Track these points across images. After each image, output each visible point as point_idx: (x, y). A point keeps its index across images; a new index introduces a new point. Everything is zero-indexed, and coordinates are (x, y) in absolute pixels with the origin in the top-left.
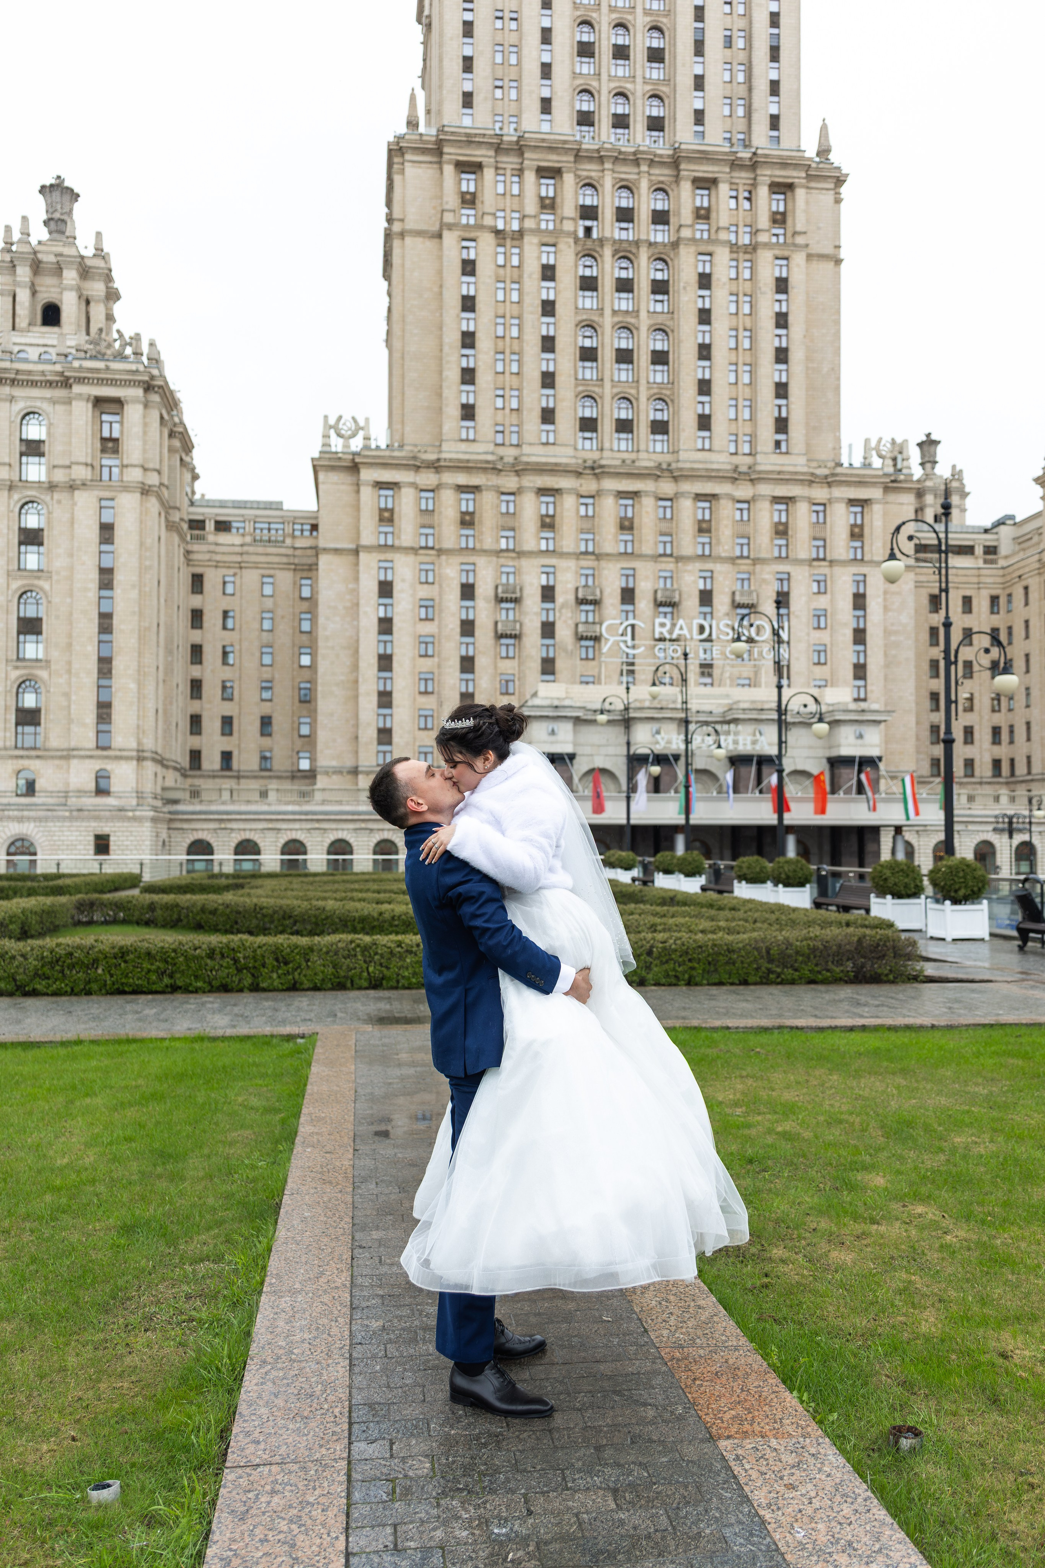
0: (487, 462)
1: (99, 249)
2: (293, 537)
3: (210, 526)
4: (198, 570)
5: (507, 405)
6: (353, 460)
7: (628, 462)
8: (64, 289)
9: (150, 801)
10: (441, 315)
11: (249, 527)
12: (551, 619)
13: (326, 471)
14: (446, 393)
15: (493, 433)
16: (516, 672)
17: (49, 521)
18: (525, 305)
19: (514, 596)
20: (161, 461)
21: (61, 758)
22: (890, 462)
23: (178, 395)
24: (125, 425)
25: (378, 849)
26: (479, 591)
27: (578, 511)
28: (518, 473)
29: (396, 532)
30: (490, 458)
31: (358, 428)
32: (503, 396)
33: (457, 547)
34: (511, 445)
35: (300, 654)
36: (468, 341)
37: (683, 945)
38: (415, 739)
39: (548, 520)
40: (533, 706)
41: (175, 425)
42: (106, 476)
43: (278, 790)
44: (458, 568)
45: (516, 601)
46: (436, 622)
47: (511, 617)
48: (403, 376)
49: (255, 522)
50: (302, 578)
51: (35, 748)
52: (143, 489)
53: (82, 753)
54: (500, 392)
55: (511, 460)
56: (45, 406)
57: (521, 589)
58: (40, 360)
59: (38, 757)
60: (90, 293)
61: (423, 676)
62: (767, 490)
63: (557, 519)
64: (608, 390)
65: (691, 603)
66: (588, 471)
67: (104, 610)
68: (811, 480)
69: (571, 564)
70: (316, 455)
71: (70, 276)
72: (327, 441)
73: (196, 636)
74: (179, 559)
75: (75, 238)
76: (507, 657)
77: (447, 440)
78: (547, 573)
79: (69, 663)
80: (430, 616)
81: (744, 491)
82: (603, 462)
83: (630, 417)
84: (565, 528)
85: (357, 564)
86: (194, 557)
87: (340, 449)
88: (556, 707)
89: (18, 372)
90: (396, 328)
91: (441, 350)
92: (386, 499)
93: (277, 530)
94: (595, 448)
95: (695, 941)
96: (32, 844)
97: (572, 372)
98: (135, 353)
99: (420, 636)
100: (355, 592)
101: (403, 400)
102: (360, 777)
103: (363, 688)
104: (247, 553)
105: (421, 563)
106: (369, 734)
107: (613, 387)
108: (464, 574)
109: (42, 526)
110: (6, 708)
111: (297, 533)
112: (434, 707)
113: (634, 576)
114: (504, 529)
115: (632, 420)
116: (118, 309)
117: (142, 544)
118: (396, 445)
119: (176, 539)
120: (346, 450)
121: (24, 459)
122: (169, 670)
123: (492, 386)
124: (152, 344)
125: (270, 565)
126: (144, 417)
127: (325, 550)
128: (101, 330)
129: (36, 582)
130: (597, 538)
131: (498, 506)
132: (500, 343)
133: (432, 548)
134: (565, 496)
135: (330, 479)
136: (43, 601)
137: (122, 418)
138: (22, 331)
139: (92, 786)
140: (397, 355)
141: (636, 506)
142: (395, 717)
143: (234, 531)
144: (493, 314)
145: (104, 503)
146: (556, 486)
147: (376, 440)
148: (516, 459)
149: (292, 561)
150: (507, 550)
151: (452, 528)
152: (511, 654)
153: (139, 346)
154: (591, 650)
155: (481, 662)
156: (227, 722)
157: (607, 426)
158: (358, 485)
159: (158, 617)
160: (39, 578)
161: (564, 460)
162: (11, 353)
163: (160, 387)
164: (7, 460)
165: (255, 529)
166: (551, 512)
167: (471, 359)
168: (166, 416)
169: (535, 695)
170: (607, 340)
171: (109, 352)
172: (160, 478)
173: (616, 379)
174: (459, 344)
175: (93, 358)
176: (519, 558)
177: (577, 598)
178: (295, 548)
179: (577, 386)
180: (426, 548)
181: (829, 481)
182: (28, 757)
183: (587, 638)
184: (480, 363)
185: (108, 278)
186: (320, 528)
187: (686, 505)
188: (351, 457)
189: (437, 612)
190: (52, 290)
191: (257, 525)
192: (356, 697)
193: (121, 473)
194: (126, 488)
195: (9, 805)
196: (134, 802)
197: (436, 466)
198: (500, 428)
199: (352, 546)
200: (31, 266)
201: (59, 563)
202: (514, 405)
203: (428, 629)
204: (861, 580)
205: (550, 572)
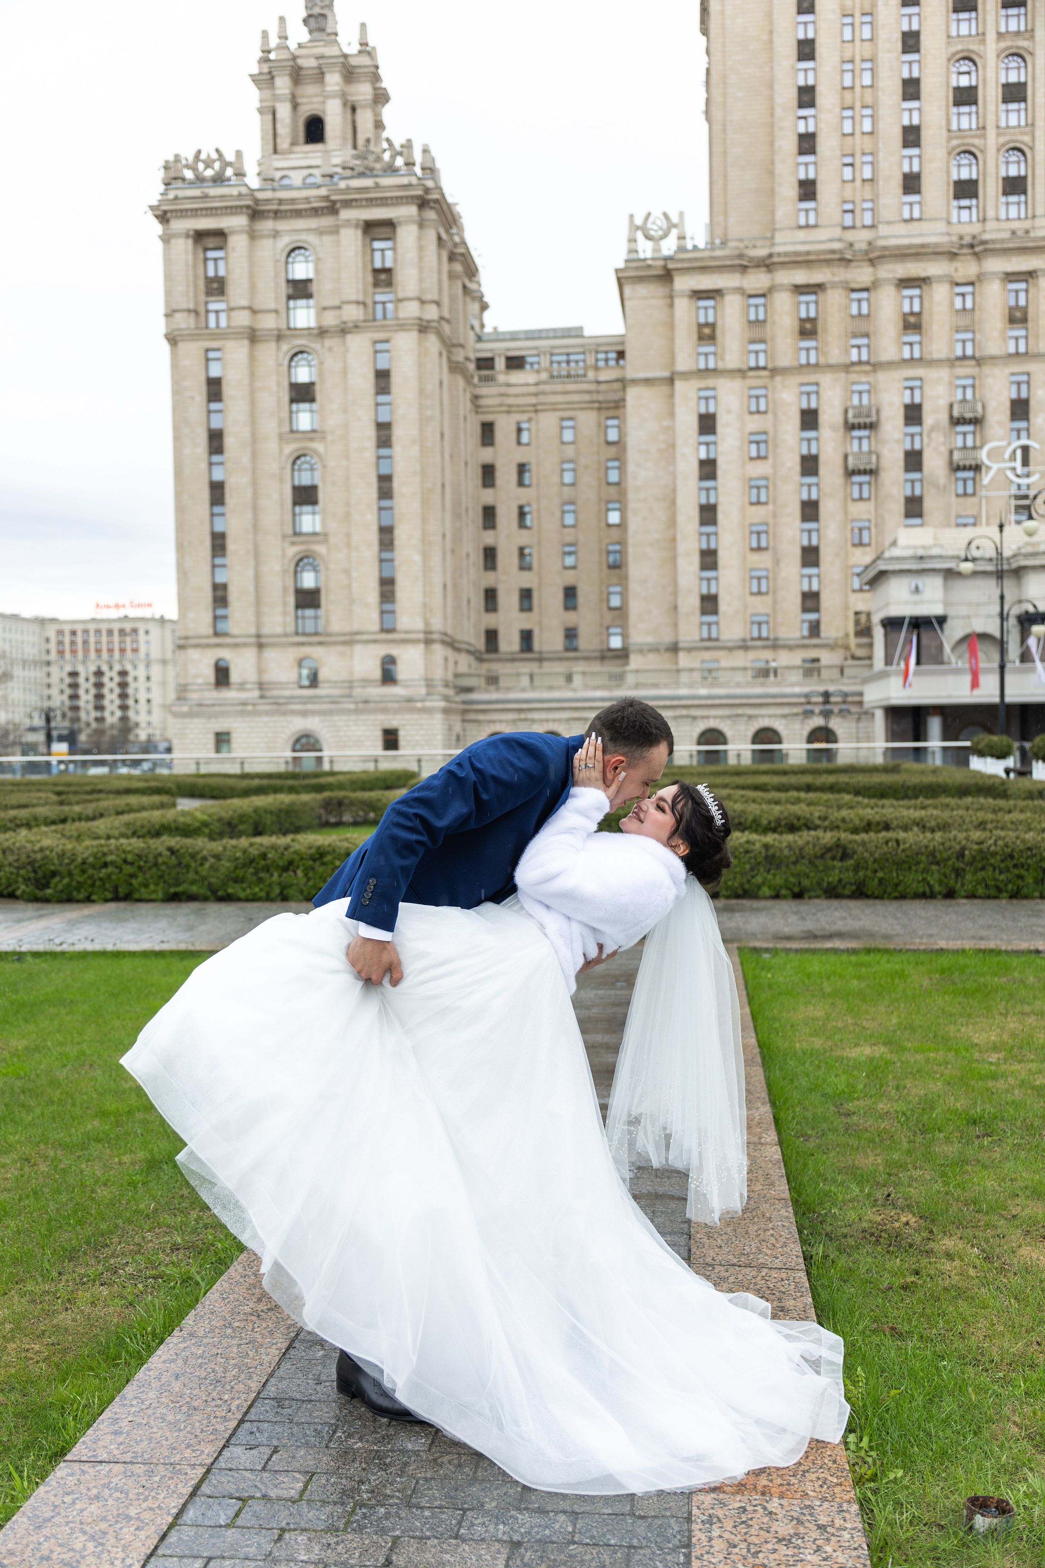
0: (833, 252)
1: (364, 44)
2: (597, 368)
3: (500, 364)
4: (488, 418)
5: (858, 175)
6: (665, 267)
7: (1020, 233)
8: (327, 97)
9: (441, 689)
10: (772, 70)
11: (545, 361)
12: (917, 446)
13: (633, 283)
14: (779, 168)
15: (838, 212)
16: (872, 517)
17: (321, 373)
18: (880, 42)
19: (868, 420)
20: (440, 290)
21: (345, 643)
23: (459, 209)
24: (400, 251)
25: (703, 740)
26: (824, 418)
27: (952, 303)
28: (872, 262)
29: (720, 351)
30: (836, 246)
31: (671, 226)
32: (852, 165)
33: (795, 364)
34: (864, 227)
35: (608, 510)
36: (806, 98)
37: (1007, 846)
38: (746, 606)
39: (912, 319)
40: (892, 559)
41: (456, 245)
42: (379, 315)
43: (584, 673)
44: (797, 390)
45: (872, 426)
46: (770, 461)
47: (865, 447)
48: (725, 154)
49: (552, 355)
50: (608, 418)
51: (316, 634)
52: (420, 326)
53: (365, 637)
54: (849, 160)
55: (863, 246)
56: (312, 239)
57: (878, 412)
58: (306, 186)
59: (320, 644)
60: (355, 98)
61: (754, 528)
63: (925, 317)
64: (992, 140)
66: (965, 251)
67: (384, 471)
69: (943, 373)
70: (621, 265)
71: (334, 80)
72: (633, 245)
73: (488, 496)
74: (465, 405)
75: (336, 34)
76: (861, 499)
77: (781, 229)
78: (912, 389)
79: (348, 535)
80: (763, 454)
82: (986, 237)
83: (1023, 173)
84: (935, 328)
85: (672, 396)
86: (483, 402)
87: (649, 255)
88: (921, 558)
89: (281, 201)
90: (716, 93)
91: (772, 115)
92: (706, 312)
93: (577, 362)
94: (974, 219)
95: (1023, 841)
96: (317, 741)
97: (944, 122)
98: (407, 164)
99: (751, 479)
100: (670, 430)
101: (725, 185)
102: (681, 655)
103: (681, 548)
104: (544, 393)
105: (751, 388)
106: (691, 602)
107: (998, 135)
108: (805, 397)
109: (314, 379)
110: (285, 590)
111: (601, 364)
112: (769, 565)
113: (1028, 383)
114: (855, 336)
115: (1025, 177)
116: (387, 113)
117: (422, 391)
118: (718, 241)
119: (461, 382)
120: (657, 255)
121: (292, 303)
122: (457, 538)
123: (838, 153)
124: (426, 151)
125: (570, 406)
126: (420, 239)
127: (635, 382)
128: (368, 141)
129: (310, 445)
130: (978, 336)
131: (848, 307)
132: (848, 95)
133: (764, 368)
134: (935, 286)
135: (638, 292)
136: (318, 466)
137: (395, 243)
138: (283, 153)
139: (377, 674)
140: (717, 128)
141: (1031, 291)
142: (723, 582)
143: (528, 367)
144: (837, 59)
145: (379, 347)
146: (923, 274)
147: (692, 238)
148: (870, 244)
149: (595, 397)
150: (860, 363)
151: (789, 341)
152: (865, 495)
153: (411, 155)
154: (970, 484)
155: (828, 508)
156: (526, 595)
157: (991, 188)
158: (671, 297)
159: (443, 476)
160: (312, 440)
161: (933, 240)
162: (273, 180)
163: (437, 201)
164: (273, 306)
165: (552, 362)
166: (916, 309)
167: (811, 121)
168: (444, 236)
169: (894, 543)
170: (991, 74)
171: (378, 166)
172: (440, 311)
173: (1003, 124)
174: (795, 103)
175: (362, 175)
176: (875, 371)
177: (951, 417)
178: (598, 382)
179: (949, 139)
180: (758, 368)
182: (310, 644)
183: (965, 468)
184: (822, 125)
185: (375, 77)
186: (628, 355)
188: (661, 263)
189: (771, 448)
190: (315, 100)
191: (555, 358)
192: (673, 559)
193: (396, 309)
194: (402, 327)
195: (292, 697)
196: (423, 691)
197: (767, 264)
198: (849, 207)
199: (666, 374)
200: (291, 75)
201: (333, 421)
202: (867, 173)
203: (760, 470)
205: (915, 386)
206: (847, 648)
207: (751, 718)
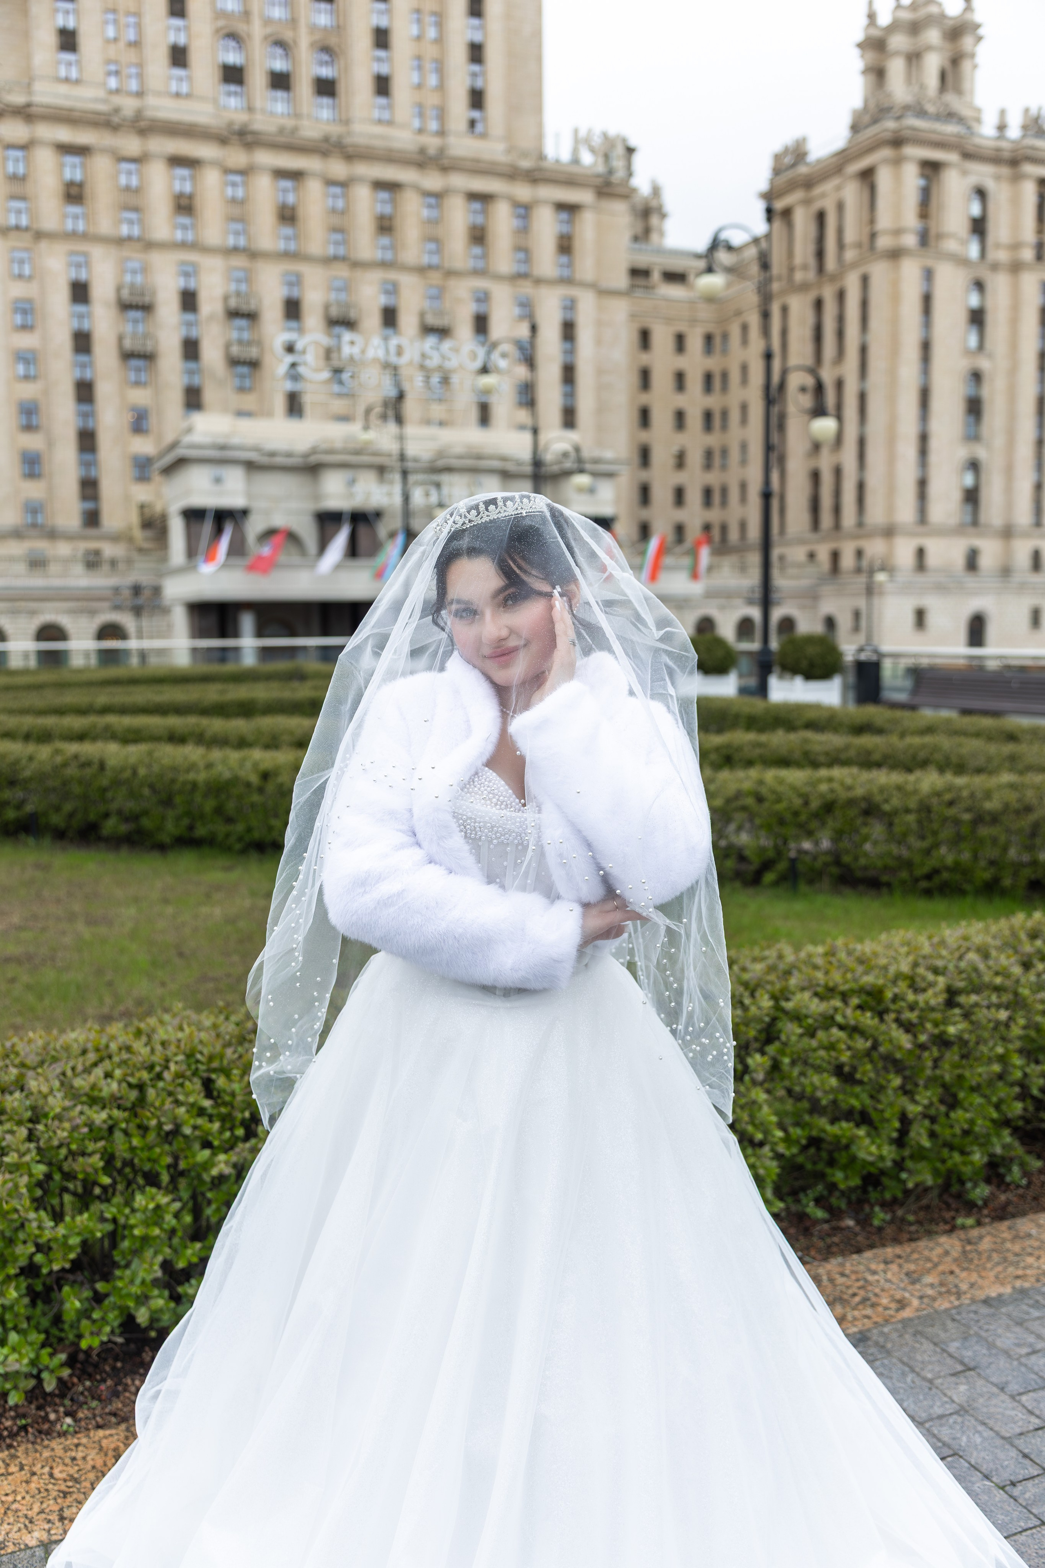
0: (99, 113)
5: (121, 35)
7: (287, 130)
12: (194, 335)
14: (35, 10)
15: (104, 73)
16: (151, 404)
19: (143, 302)
22: (601, 160)
26: (95, 293)
27: (223, 191)
28: (140, 133)
30: (101, 108)
32: (115, 23)
33: (62, 230)
34: (130, 93)
38: (18, 490)
39: (184, 202)
40: (190, 446)
44: (65, 259)
45: (146, 308)
46: (38, 332)
47: (140, 330)
54: (111, 16)
55: (131, 114)
57: (154, 293)
61: (23, 406)
62: (461, 182)
63: (197, 201)
64: (256, 30)
65: (372, 320)
66: (236, 137)
68: (513, 174)
69: (217, 262)
76: (138, 384)
77: (39, 78)
78: (186, 274)
80: (29, 324)
81: (433, 181)
82: (254, 127)
83: (287, 70)
84: (207, 214)
88: (220, 447)
94: (242, 106)
99: (18, 351)
105: (12, 250)
107: (263, 25)
108: (74, 268)
112: (41, 446)
113: (299, 283)
114: (125, 208)
115: (289, 74)
123: (100, 6)
130: (250, 229)
131: (116, 177)
133: (27, 230)
134: (206, 170)
141: (299, 191)
146: (194, 156)
148: (137, 112)
150: (131, 239)
151: (53, 203)
152: (142, 380)
154: (248, 379)
155: (102, 390)
157: (257, 79)
161: (202, 120)
166: (188, 190)
169: (190, 430)
173: (266, 14)
176: (146, 250)
177: (227, 309)
179: (215, 18)
181: (532, 177)
183: (242, 363)
187: (363, 195)
189: (38, 319)
197: (25, 114)
198: (113, 68)
202: (131, 35)
203: (26, 341)
204: (570, 305)
205: (189, 271)
206: (130, 540)
207: (33, 613)
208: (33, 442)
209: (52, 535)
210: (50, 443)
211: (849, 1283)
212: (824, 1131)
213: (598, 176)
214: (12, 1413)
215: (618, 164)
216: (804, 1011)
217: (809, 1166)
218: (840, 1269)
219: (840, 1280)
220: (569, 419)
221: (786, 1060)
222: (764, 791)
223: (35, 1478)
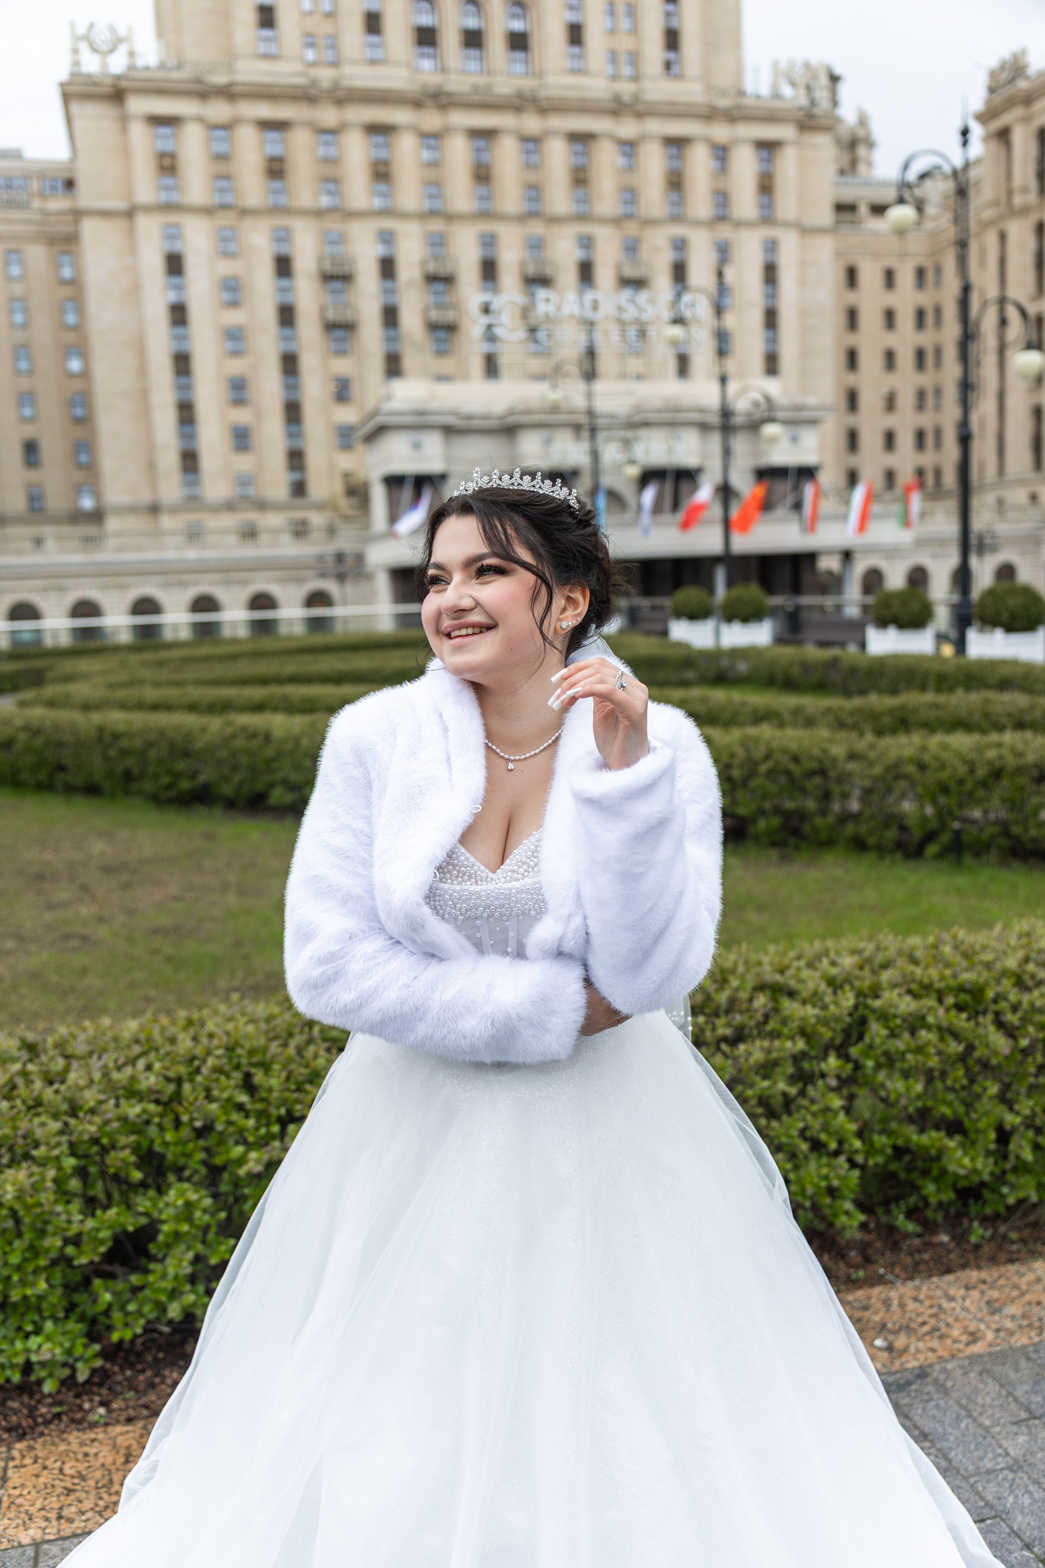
0: (297, 87)
2: (42, 197)
5: (318, 7)
6: (115, 85)
7: (479, 88)
12: (393, 302)
13: (80, 101)
15: (301, 46)
16: (354, 372)
19: (343, 272)
22: (802, 92)
25: (195, 609)
26: (297, 266)
27: (418, 155)
28: (338, 103)
29: (182, 185)
30: (300, 81)
31: (118, 40)
33: (264, 206)
34: (327, 64)
35: (67, 357)
38: (228, 463)
39: (382, 169)
40: (390, 413)
43: (55, 537)
44: (268, 234)
45: (346, 279)
46: (244, 308)
47: (341, 300)
50: (59, 253)
55: (328, 85)
57: (351, 265)
61: (232, 381)
62: (655, 127)
63: (393, 167)
65: (568, 276)
66: (429, 101)
68: (711, 114)
69: (414, 227)
70: (64, 76)
72: (77, 57)
76: (339, 354)
77: (240, 57)
78: (385, 241)
80: (236, 301)
81: (628, 128)
82: (449, 88)
83: (479, 27)
84: (403, 179)
85: (132, 231)
87: (95, 70)
88: (420, 413)
92: (164, 140)
93: (20, 188)
94: (435, 68)
99: (225, 328)
100: (134, 269)
102: (163, 516)
103: (155, 400)
105: (218, 228)
106: (169, 459)
108: (277, 243)
111: (47, 192)
112: (251, 422)
113: (495, 243)
114: (324, 180)
115: (481, 31)
118: (172, 63)
120: (104, 71)
125: (15, 237)
127: (90, 213)
130: (444, 192)
131: (315, 149)
133: (231, 208)
134: (401, 135)
135: (86, 112)
141: (493, 150)
142: (201, 437)
146: (389, 122)
148: (334, 83)
149: (43, 230)
150: (330, 210)
151: (256, 179)
152: (344, 350)
154: (445, 343)
155: (307, 362)
157: (450, 40)
158: (124, 120)
161: (397, 85)
166: (384, 157)
176: (345, 220)
177: (425, 274)
178: (45, 213)
181: (733, 116)
183: (441, 328)
186: (78, 184)
187: (557, 148)
188: (112, 81)
189: (244, 295)
192: (147, 412)
197: (228, 93)
198: (310, 40)
199: (124, 206)
202: (328, 8)
203: (234, 317)
204: (771, 246)
205: (387, 238)
206: (335, 507)
207: (245, 583)
208: (242, 416)
209: (262, 505)
210: (259, 416)
211: (921, 1309)
212: (908, 1140)
213: (801, 109)
214: (49, 1400)
215: (822, 95)
216: (892, 1010)
217: (902, 1175)
218: (914, 1293)
219: (911, 1305)
220: (772, 365)
221: (870, 1064)
222: (926, 758)
223: (45, 1472)
